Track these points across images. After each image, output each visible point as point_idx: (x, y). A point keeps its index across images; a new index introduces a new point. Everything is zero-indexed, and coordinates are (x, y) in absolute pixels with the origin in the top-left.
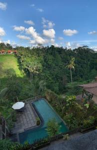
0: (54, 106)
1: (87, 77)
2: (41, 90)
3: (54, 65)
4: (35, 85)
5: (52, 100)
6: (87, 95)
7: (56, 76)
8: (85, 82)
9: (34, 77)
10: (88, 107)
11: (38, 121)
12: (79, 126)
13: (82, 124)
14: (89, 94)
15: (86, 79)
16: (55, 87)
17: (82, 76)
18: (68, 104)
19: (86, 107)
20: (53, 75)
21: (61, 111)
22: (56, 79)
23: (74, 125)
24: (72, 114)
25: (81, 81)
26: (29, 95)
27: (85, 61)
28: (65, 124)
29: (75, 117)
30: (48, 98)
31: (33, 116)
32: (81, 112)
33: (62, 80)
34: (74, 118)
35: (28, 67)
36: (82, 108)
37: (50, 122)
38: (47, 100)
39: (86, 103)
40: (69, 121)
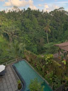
0: (35, 66)
1: (61, 38)
2: (21, 52)
3: (31, 28)
4: (15, 47)
5: (32, 61)
6: (62, 53)
7: (35, 39)
8: (59, 42)
9: (13, 41)
10: (65, 63)
11: (19, 85)
12: (61, 84)
13: (64, 82)
14: (64, 52)
15: (60, 40)
16: (33, 49)
17: (56, 38)
18: (47, 63)
19: (63, 63)
20: (31, 38)
21: (42, 70)
22: (34, 41)
23: (57, 83)
24: (52, 71)
25: (56, 42)
26: (10, 58)
27: (60, 24)
28: (48, 84)
29: (55, 74)
30: (28, 59)
31: (14, 78)
32: (60, 69)
33: (39, 42)
34: (55, 76)
35: (7, 31)
36: (60, 65)
37: (32, 83)
38: (27, 61)
39: (63, 60)
40: (51, 79)
